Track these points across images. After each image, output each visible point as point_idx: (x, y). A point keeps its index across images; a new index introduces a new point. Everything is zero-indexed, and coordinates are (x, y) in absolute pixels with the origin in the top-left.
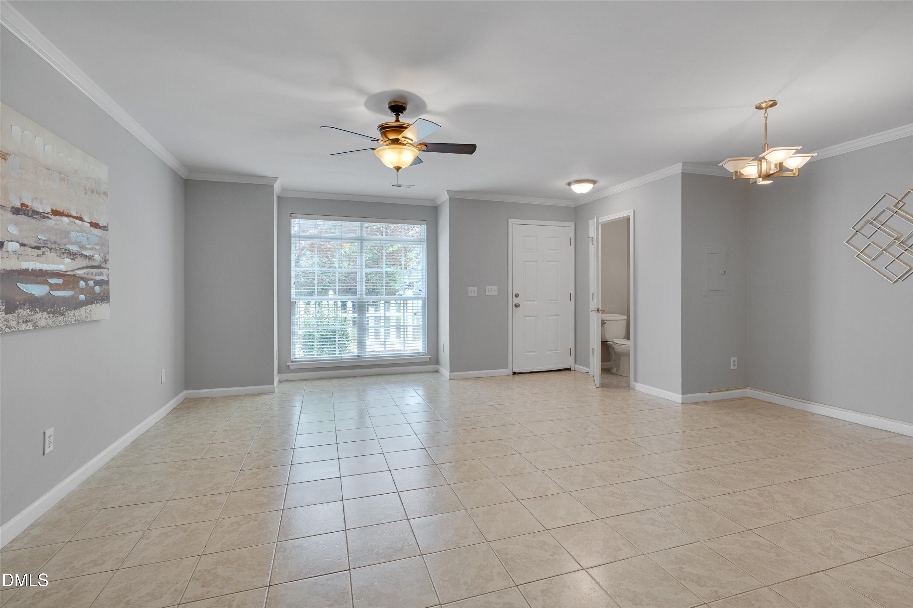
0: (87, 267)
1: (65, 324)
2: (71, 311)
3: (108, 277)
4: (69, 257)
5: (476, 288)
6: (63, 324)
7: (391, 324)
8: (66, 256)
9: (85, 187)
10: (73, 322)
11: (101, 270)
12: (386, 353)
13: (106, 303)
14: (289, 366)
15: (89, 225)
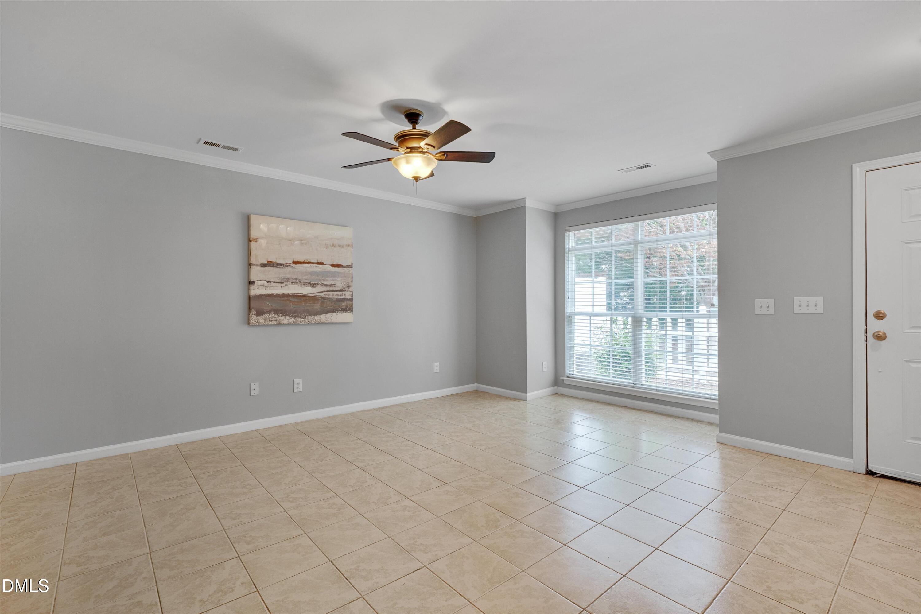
0: (327, 291)
1: (305, 323)
2: (311, 316)
3: (352, 296)
4: (310, 286)
5: (771, 301)
6: (304, 323)
7: (680, 350)
8: (306, 286)
9: (326, 244)
10: (313, 323)
11: (344, 292)
12: (668, 387)
13: (348, 312)
14: (563, 380)
15: (330, 266)
